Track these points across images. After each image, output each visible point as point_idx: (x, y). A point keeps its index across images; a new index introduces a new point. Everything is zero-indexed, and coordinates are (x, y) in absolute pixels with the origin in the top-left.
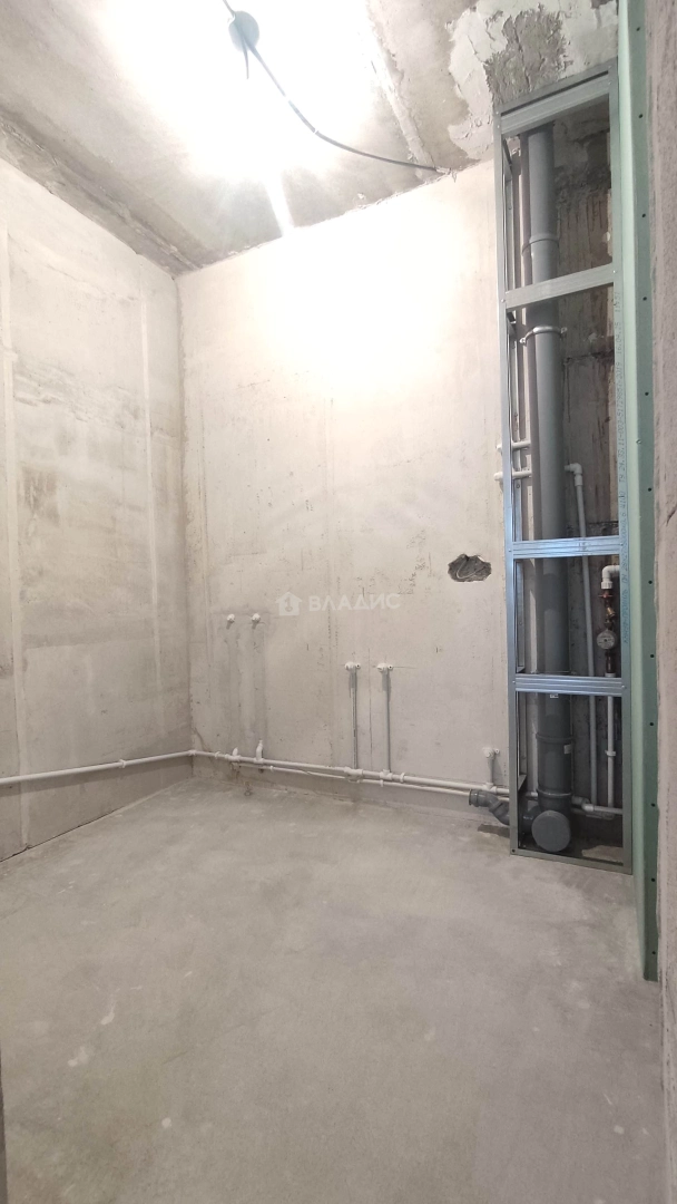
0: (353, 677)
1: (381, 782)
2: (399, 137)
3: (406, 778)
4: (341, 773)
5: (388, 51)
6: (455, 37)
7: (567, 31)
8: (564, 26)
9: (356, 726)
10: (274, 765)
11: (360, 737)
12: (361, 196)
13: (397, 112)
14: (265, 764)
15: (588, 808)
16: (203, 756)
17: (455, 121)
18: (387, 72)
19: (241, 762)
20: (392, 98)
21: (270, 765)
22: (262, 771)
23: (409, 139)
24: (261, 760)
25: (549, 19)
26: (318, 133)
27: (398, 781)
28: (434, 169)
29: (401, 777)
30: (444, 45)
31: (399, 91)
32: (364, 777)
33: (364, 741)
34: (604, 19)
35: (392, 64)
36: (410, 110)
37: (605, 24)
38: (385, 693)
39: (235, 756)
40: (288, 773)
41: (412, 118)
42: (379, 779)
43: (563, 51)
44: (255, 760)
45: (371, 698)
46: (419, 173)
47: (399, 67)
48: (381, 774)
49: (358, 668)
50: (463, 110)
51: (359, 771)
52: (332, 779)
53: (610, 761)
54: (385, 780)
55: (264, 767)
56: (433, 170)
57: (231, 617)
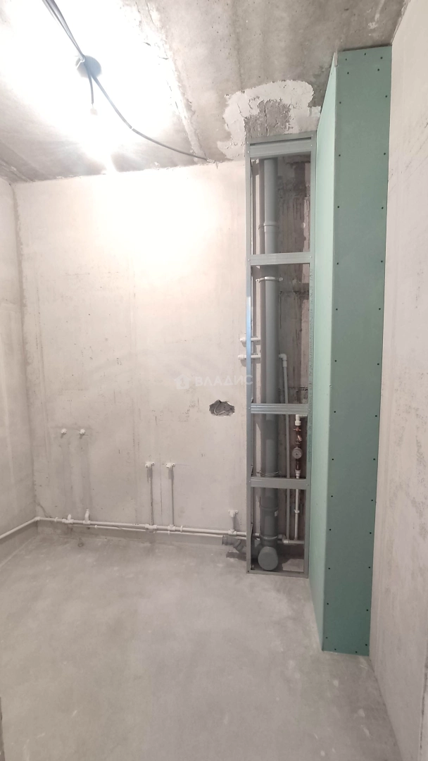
0: (150, 471)
1: (169, 532)
2: (187, 141)
3: (185, 529)
4: (143, 528)
5: (188, 100)
6: (229, 102)
7: (292, 113)
8: (291, 111)
9: (152, 499)
10: (98, 525)
11: (154, 506)
12: (156, 164)
13: (187, 128)
14: (91, 524)
15: (286, 542)
16: (45, 521)
17: (222, 140)
18: (185, 110)
19: (74, 523)
20: (185, 122)
21: (95, 525)
22: (89, 528)
23: (192, 143)
24: (89, 522)
25: (284, 106)
26: (134, 130)
27: (179, 531)
28: (206, 159)
29: (181, 529)
30: (223, 104)
31: (191, 120)
32: (157, 530)
33: (157, 508)
34: (313, 113)
35: (189, 106)
36: (196, 130)
37: (313, 115)
38: (170, 481)
39: (70, 520)
40: (107, 529)
41: (196, 135)
42: (167, 530)
43: (289, 122)
44: (84, 522)
45: (161, 483)
46: (196, 159)
47: (193, 109)
48: (169, 528)
49: (153, 465)
50: (228, 136)
51: (155, 527)
52: (137, 532)
53: (297, 516)
54: (171, 531)
55: (91, 526)
56: (204, 160)
57: (64, 431)
